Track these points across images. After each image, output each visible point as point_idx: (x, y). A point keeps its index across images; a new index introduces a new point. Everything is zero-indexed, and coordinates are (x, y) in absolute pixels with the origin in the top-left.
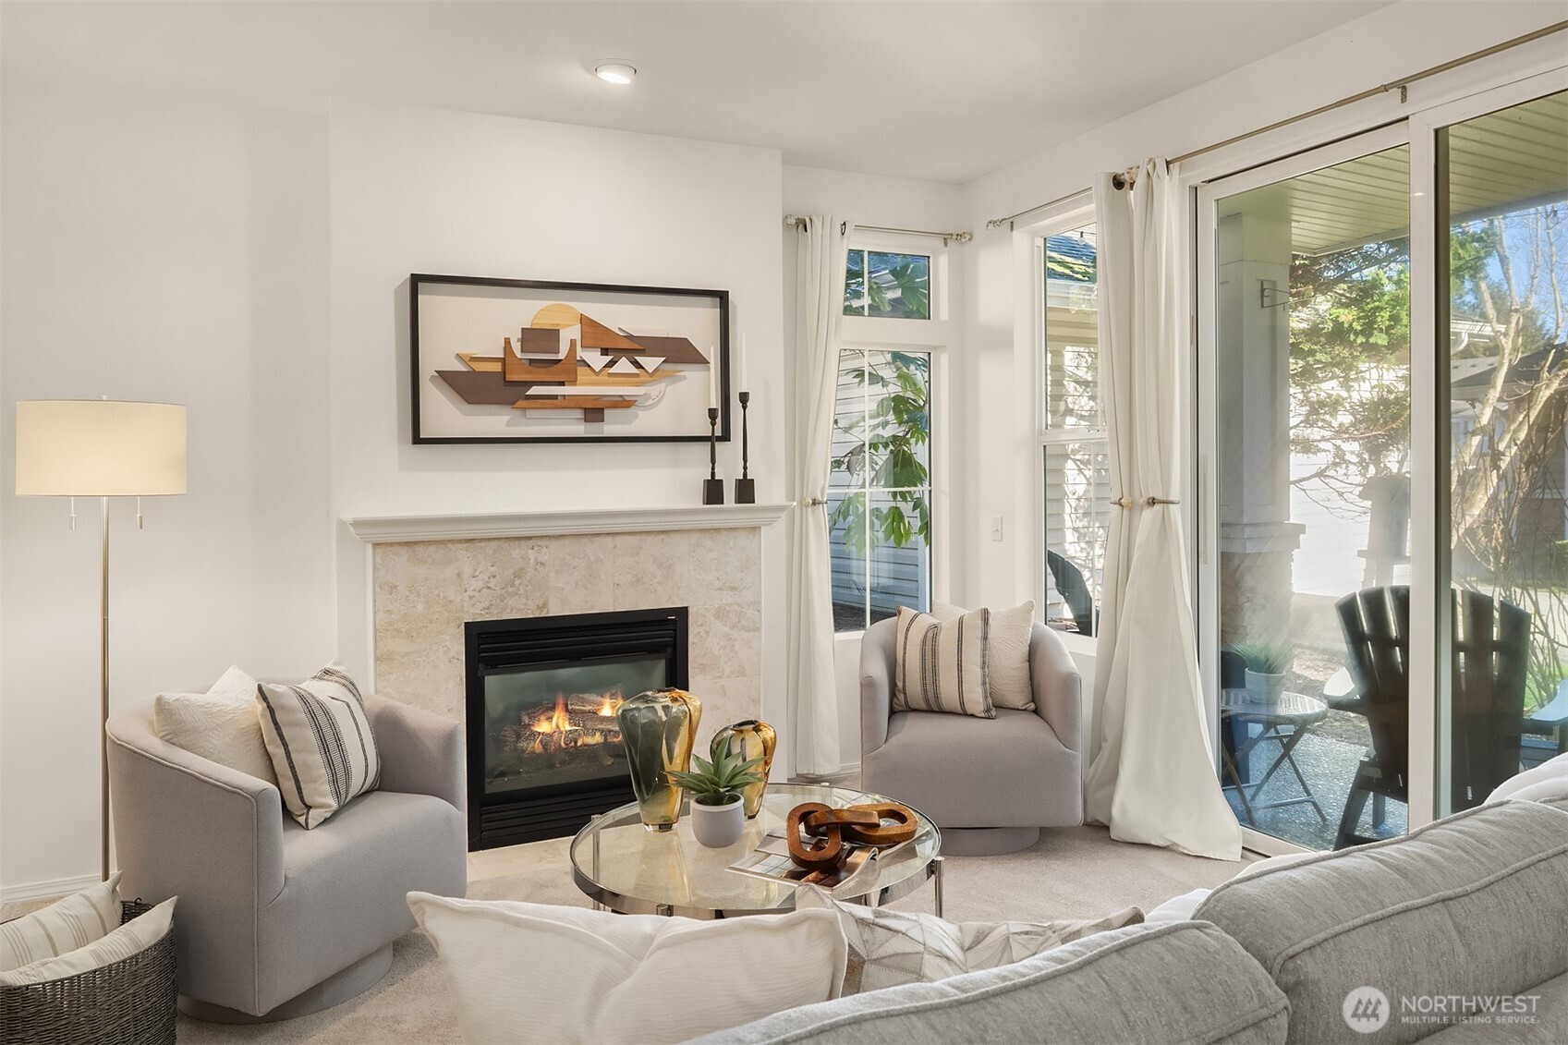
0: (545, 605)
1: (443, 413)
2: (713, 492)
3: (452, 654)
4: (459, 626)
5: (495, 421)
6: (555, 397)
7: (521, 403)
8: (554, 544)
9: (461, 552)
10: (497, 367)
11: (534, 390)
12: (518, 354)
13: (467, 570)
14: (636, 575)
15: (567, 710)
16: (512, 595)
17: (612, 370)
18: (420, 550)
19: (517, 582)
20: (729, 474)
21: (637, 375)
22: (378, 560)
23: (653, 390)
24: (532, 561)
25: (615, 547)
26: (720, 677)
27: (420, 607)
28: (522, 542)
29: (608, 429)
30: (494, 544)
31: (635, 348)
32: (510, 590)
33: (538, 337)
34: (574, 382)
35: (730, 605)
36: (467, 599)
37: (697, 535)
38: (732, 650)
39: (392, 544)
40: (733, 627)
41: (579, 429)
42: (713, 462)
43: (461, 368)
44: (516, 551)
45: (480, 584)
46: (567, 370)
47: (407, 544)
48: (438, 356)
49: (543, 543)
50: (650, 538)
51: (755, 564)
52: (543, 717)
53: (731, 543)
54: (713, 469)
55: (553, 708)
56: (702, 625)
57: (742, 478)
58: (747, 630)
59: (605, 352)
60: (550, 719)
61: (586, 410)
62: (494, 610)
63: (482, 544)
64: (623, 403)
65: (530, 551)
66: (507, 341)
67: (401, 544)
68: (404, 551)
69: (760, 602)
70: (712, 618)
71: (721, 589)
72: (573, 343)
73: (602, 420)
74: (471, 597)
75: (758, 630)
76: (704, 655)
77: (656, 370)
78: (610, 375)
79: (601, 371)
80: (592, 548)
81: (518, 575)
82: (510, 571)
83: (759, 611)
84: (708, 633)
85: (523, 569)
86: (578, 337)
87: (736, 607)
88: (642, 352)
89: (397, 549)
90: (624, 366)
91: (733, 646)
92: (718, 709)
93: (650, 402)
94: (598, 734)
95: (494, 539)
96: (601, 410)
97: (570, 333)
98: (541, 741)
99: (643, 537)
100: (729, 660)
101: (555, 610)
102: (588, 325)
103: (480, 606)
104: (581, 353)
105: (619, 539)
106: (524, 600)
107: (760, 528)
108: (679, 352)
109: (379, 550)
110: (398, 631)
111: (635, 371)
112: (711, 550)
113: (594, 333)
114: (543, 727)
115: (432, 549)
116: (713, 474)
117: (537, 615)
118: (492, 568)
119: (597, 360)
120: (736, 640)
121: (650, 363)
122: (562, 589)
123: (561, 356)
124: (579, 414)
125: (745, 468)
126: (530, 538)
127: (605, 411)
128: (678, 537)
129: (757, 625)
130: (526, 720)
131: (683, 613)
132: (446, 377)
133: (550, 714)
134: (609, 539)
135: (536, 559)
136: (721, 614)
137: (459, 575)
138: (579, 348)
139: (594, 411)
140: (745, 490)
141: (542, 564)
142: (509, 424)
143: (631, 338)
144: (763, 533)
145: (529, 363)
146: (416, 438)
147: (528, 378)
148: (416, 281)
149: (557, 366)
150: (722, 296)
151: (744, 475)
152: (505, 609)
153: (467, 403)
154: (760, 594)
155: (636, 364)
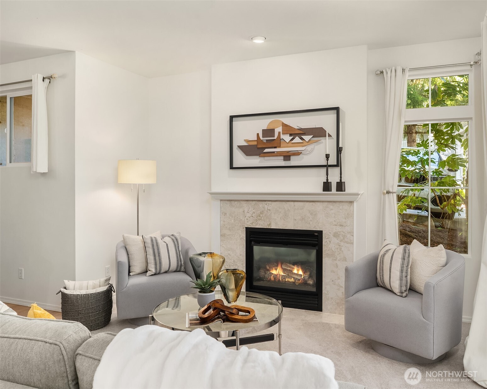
0: (270, 224)
1: (241, 159)
2: (327, 187)
3: (241, 237)
4: (244, 228)
5: (255, 161)
6: (274, 152)
7: (262, 155)
8: (274, 203)
9: (244, 204)
10: (255, 143)
11: (266, 150)
12: (262, 138)
13: (246, 210)
14: (302, 217)
15: (282, 268)
16: (260, 220)
17: (293, 142)
18: (233, 202)
19: (261, 216)
20: (334, 179)
21: (303, 143)
22: (222, 205)
23: (309, 148)
24: (266, 209)
25: (295, 206)
26: (335, 260)
27: (233, 221)
28: (263, 202)
29: (293, 163)
30: (254, 202)
31: (301, 133)
32: (259, 218)
33: (269, 132)
34: (280, 147)
35: (340, 232)
36: (246, 219)
37: (326, 203)
38: (340, 250)
39: (225, 200)
40: (341, 241)
41: (283, 163)
42: (327, 175)
43: (245, 144)
44: (261, 205)
45: (250, 215)
46: (278, 143)
47: (229, 200)
48: (239, 141)
49: (270, 203)
50: (307, 203)
51: (351, 217)
52: (274, 268)
53: (341, 207)
54: (327, 178)
55: (277, 266)
56: (328, 238)
57: (339, 181)
58: (347, 243)
59: (291, 135)
60: (276, 269)
61: (284, 156)
62: (254, 224)
63: (251, 202)
64: (297, 154)
65: (265, 205)
66: (258, 134)
67: (227, 200)
68: (228, 202)
69: (353, 232)
70: (332, 236)
71: (336, 225)
72: (279, 133)
73: (290, 160)
74: (247, 219)
75: (353, 243)
76: (329, 250)
77: (310, 140)
79: (289, 142)
80: (286, 205)
81: (262, 213)
82: (259, 212)
83: (353, 236)
84: (330, 242)
85: (263, 211)
86: (281, 131)
87: (342, 233)
88: (304, 134)
89: (227, 202)
90: (297, 140)
91: (341, 248)
92: (334, 272)
93: (308, 152)
94: (292, 279)
95: (254, 201)
96: (290, 156)
97: (278, 130)
98: (273, 276)
99: (305, 203)
100: (339, 254)
101: (273, 227)
102: (285, 126)
103: (250, 222)
104: (282, 136)
105: (296, 203)
106: (263, 222)
107: (353, 202)
108: (319, 133)
109: (222, 202)
110: (226, 227)
111: (301, 141)
112: (332, 210)
113: (287, 129)
114: (274, 272)
115: (236, 202)
116: (327, 180)
117: (268, 227)
118: (254, 210)
119: (287, 138)
120: (342, 246)
121: (307, 138)
122: (276, 219)
123: (275, 138)
124: (282, 158)
125: (341, 177)
126: (265, 201)
128: (319, 203)
129: (352, 242)
130: (268, 267)
131: (321, 233)
132: (240, 147)
133: (276, 268)
134: (292, 203)
135: (267, 208)
136: (336, 235)
137: (243, 211)
139: (287, 157)
140: (340, 186)
141: (269, 210)
143: (300, 129)
144: (355, 204)
145: (265, 141)
146: (232, 167)
147: (264, 146)
148: (232, 118)
149: (274, 142)
150: (337, 109)
151: (341, 180)
152: (257, 224)
153: (247, 155)
154: (353, 229)
155: (302, 139)
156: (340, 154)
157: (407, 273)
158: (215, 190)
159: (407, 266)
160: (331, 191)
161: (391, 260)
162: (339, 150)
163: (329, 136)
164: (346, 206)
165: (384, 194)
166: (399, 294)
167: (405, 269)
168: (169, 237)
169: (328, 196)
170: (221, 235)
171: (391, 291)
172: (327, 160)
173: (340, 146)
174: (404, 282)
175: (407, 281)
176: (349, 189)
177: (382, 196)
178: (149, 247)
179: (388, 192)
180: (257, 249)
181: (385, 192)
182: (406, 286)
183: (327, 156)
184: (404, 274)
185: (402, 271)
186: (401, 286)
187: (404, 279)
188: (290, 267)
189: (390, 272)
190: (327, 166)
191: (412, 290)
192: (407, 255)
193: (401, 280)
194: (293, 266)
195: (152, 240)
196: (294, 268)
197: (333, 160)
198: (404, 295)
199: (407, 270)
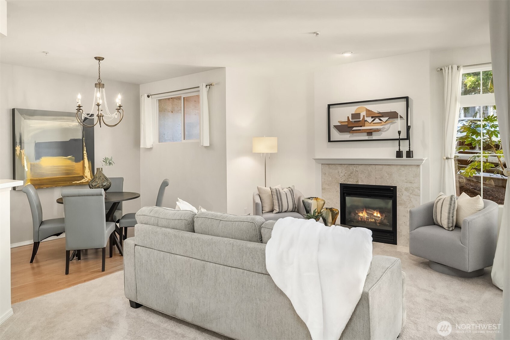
0: (358, 181)
1: (336, 135)
2: (399, 154)
3: (337, 190)
4: (338, 184)
5: (347, 136)
6: (360, 130)
7: (351, 132)
8: (360, 167)
9: (339, 167)
10: (346, 124)
11: (354, 129)
12: (351, 120)
13: (340, 171)
14: (381, 176)
15: (366, 212)
16: (350, 178)
17: (374, 122)
18: (330, 166)
19: (351, 175)
20: (404, 149)
21: (381, 123)
22: (322, 167)
23: (387, 126)
24: (355, 170)
25: (376, 168)
26: (407, 208)
27: (330, 179)
28: (352, 165)
29: (374, 137)
30: (346, 166)
31: (380, 115)
33: (356, 116)
34: (364, 126)
35: (410, 187)
37: (399, 166)
38: (410, 200)
39: (325, 164)
40: (411, 194)
41: (367, 138)
42: (399, 146)
43: (339, 124)
44: (351, 168)
45: (343, 175)
46: (363, 123)
47: (328, 164)
48: (335, 122)
49: (357, 166)
50: (385, 166)
51: (418, 176)
52: (361, 212)
53: (410, 169)
54: (399, 148)
55: (363, 211)
56: (401, 192)
57: (408, 150)
58: (416, 195)
59: (372, 117)
60: (362, 213)
61: (368, 133)
62: (346, 181)
63: (344, 165)
64: (378, 130)
65: (354, 168)
66: (348, 117)
67: (327, 164)
68: (327, 166)
69: (420, 188)
70: (404, 190)
71: (407, 182)
72: (364, 116)
73: (372, 135)
74: (341, 178)
75: (419, 196)
76: (401, 200)
77: (387, 121)
78: (373, 123)
79: (371, 122)
80: (370, 168)
81: (352, 173)
82: (350, 172)
83: (420, 190)
84: (402, 194)
85: (352, 172)
86: (365, 114)
87: (412, 188)
88: (382, 116)
90: (377, 120)
91: (411, 199)
92: (406, 217)
93: (385, 130)
94: (373, 219)
95: (346, 164)
96: (371, 133)
97: (363, 113)
98: (360, 218)
99: (384, 166)
100: (409, 203)
101: (360, 183)
102: (368, 111)
103: (343, 180)
104: (366, 119)
105: (377, 166)
106: (353, 180)
107: (420, 165)
108: (393, 115)
109: (323, 165)
110: (326, 183)
111: (380, 122)
112: (403, 171)
113: (369, 113)
114: (361, 215)
115: (333, 166)
116: (399, 149)
117: (356, 184)
118: (346, 171)
119: (370, 120)
120: (412, 198)
121: (384, 119)
122: (362, 178)
123: (361, 120)
124: (366, 134)
125: (410, 148)
126: (354, 165)
127: (373, 133)
128: (393, 167)
129: (419, 194)
130: (357, 212)
131: (395, 188)
132: (336, 127)
133: (362, 212)
134: (374, 166)
135: (356, 170)
136: (407, 189)
137: (338, 172)
138: (365, 117)
139: (370, 133)
140: (409, 154)
141: (357, 171)
142: (350, 137)
143: (380, 113)
144: (421, 166)
145: (353, 122)
146: (329, 141)
147: (353, 126)
148: (329, 106)
149: (360, 122)
150: (407, 98)
151: (409, 150)
152: (348, 181)
153: (340, 132)
154: (420, 185)
155: (380, 120)
156: (409, 130)
157: (453, 214)
158: (318, 157)
159: (453, 210)
160: (403, 158)
161: (442, 206)
162: (408, 128)
163: (401, 117)
164: (414, 169)
165: (444, 159)
166: (447, 229)
167: (451, 211)
168: (287, 188)
169: (400, 161)
170: (322, 189)
171: (442, 227)
172: (399, 135)
173: (409, 125)
174: (451, 221)
175: (453, 220)
176: (416, 156)
177: (443, 160)
178: (274, 195)
179: (447, 158)
180: (348, 199)
181: (445, 158)
182: (453, 223)
183: (399, 133)
184: (451, 215)
185: (449, 213)
186: (448, 223)
187: (451, 218)
188: (372, 212)
189: (441, 213)
190: (399, 140)
191: (457, 226)
192: (453, 202)
193: (449, 219)
194: (374, 211)
195: (276, 190)
196: (374, 212)
197: (403, 135)
198: (451, 229)
199: (453, 212)
